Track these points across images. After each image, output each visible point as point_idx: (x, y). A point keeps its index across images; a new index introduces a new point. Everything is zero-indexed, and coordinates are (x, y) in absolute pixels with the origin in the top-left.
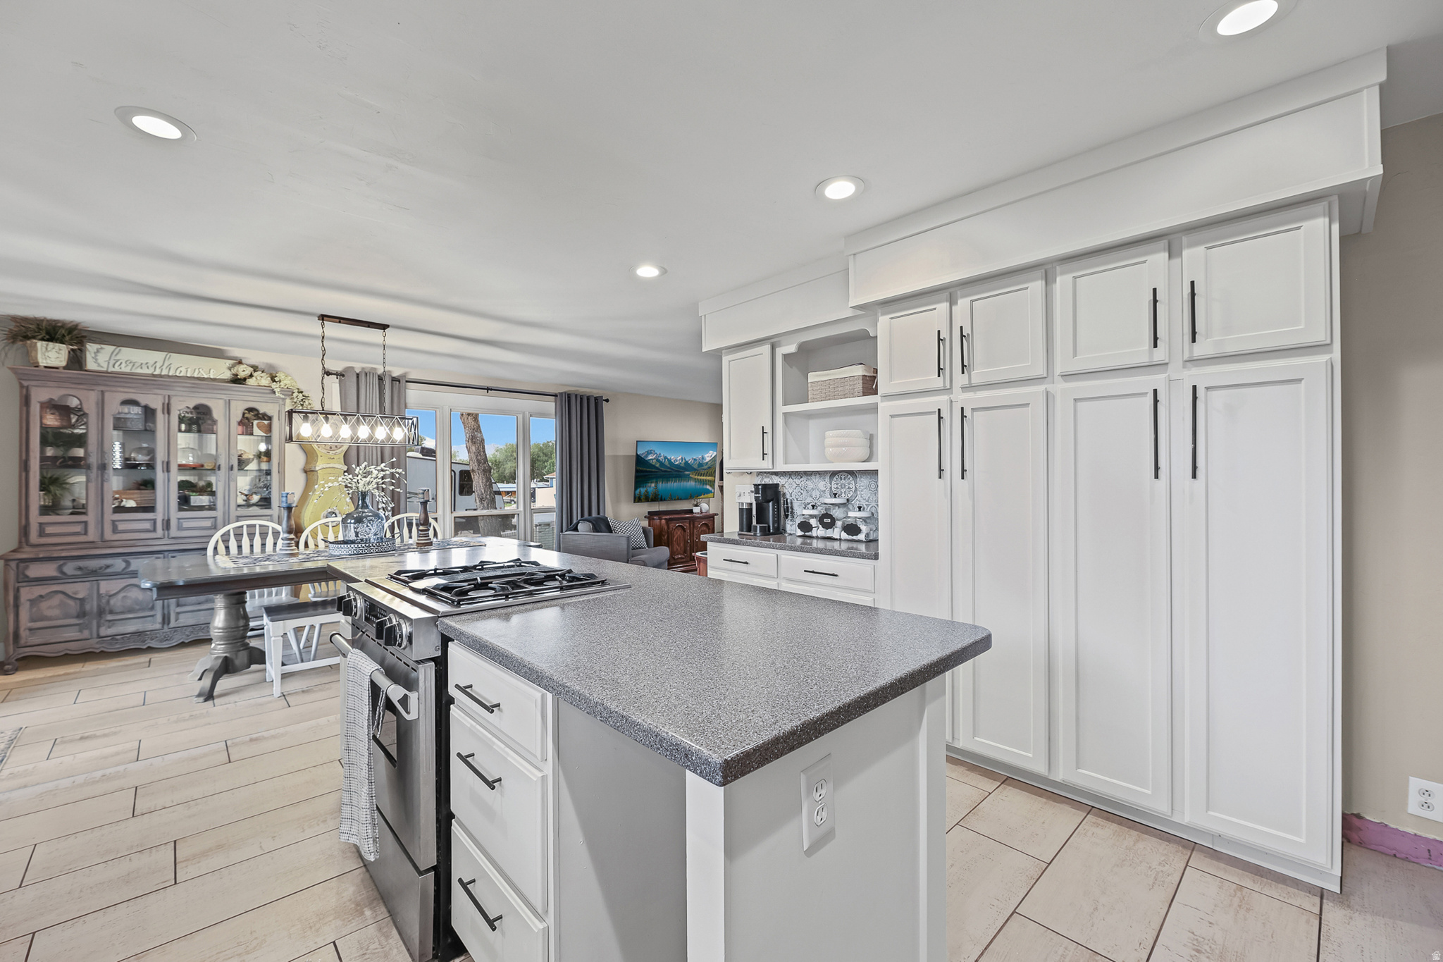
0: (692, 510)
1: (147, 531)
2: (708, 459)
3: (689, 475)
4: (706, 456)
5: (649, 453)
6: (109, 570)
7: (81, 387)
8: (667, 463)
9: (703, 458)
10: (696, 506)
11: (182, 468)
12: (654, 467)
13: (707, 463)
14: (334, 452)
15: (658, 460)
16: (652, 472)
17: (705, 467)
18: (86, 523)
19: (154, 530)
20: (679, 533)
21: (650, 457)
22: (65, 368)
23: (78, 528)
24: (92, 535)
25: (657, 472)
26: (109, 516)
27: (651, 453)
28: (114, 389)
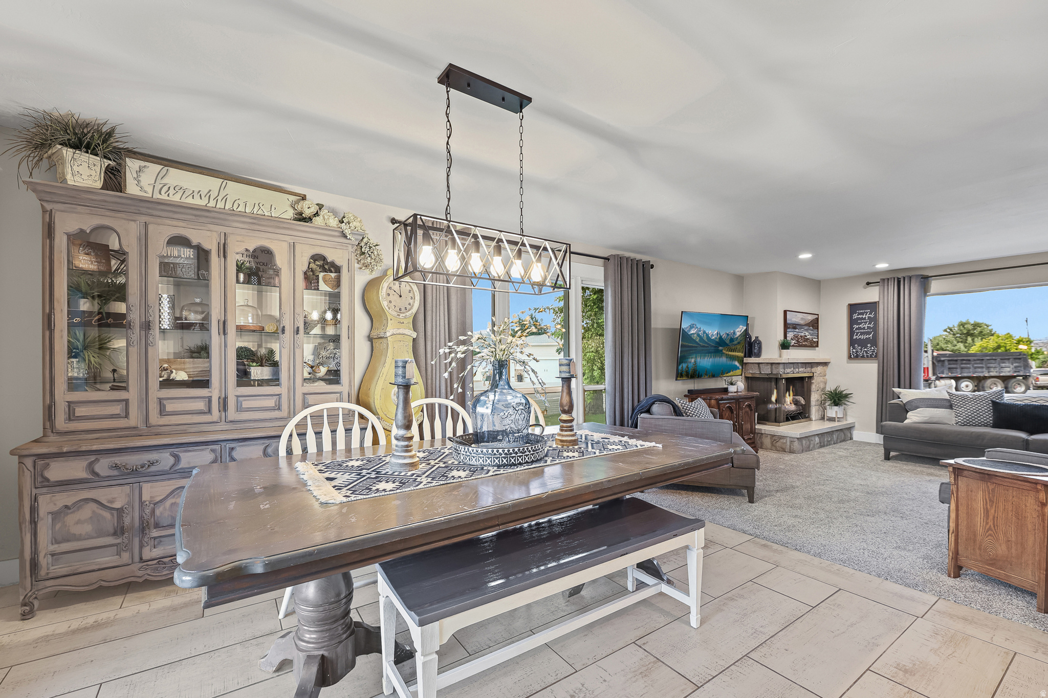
0: (727, 388)
1: (201, 413)
2: (738, 334)
3: (722, 351)
4: (737, 330)
5: (691, 327)
6: (153, 469)
7: (119, 215)
8: (705, 338)
9: (734, 333)
10: (732, 384)
11: (241, 329)
12: (695, 341)
13: (737, 338)
14: (404, 315)
15: (698, 335)
16: (693, 347)
17: (736, 342)
18: (127, 401)
19: (210, 411)
20: (727, 415)
21: (692, 332)
22: (100, 189)
23: (117, 409)
24: (134, 419)
25: (696, 347)
26: (156, 393)
27: (693, 327)
28: (159, 220)
